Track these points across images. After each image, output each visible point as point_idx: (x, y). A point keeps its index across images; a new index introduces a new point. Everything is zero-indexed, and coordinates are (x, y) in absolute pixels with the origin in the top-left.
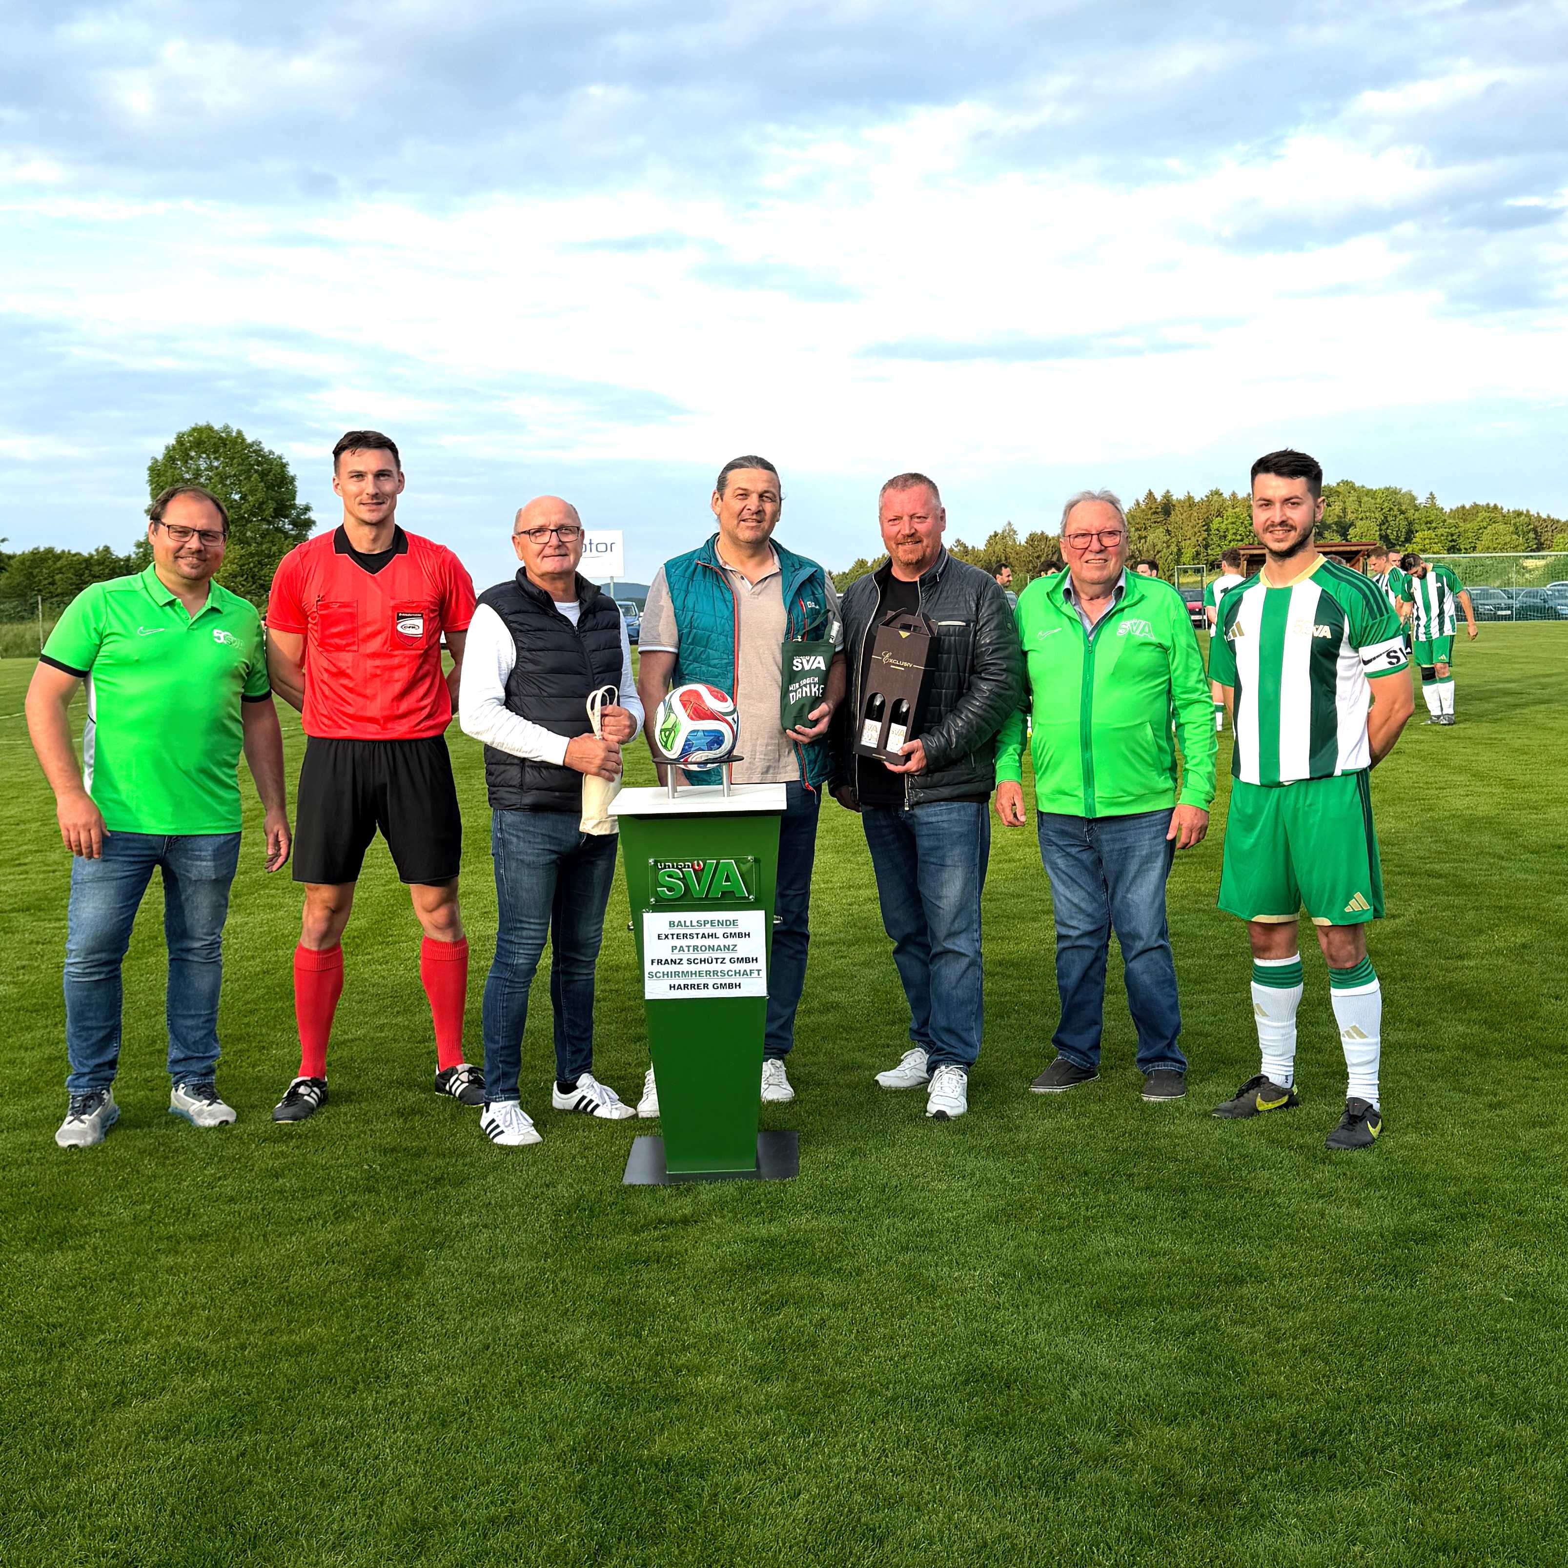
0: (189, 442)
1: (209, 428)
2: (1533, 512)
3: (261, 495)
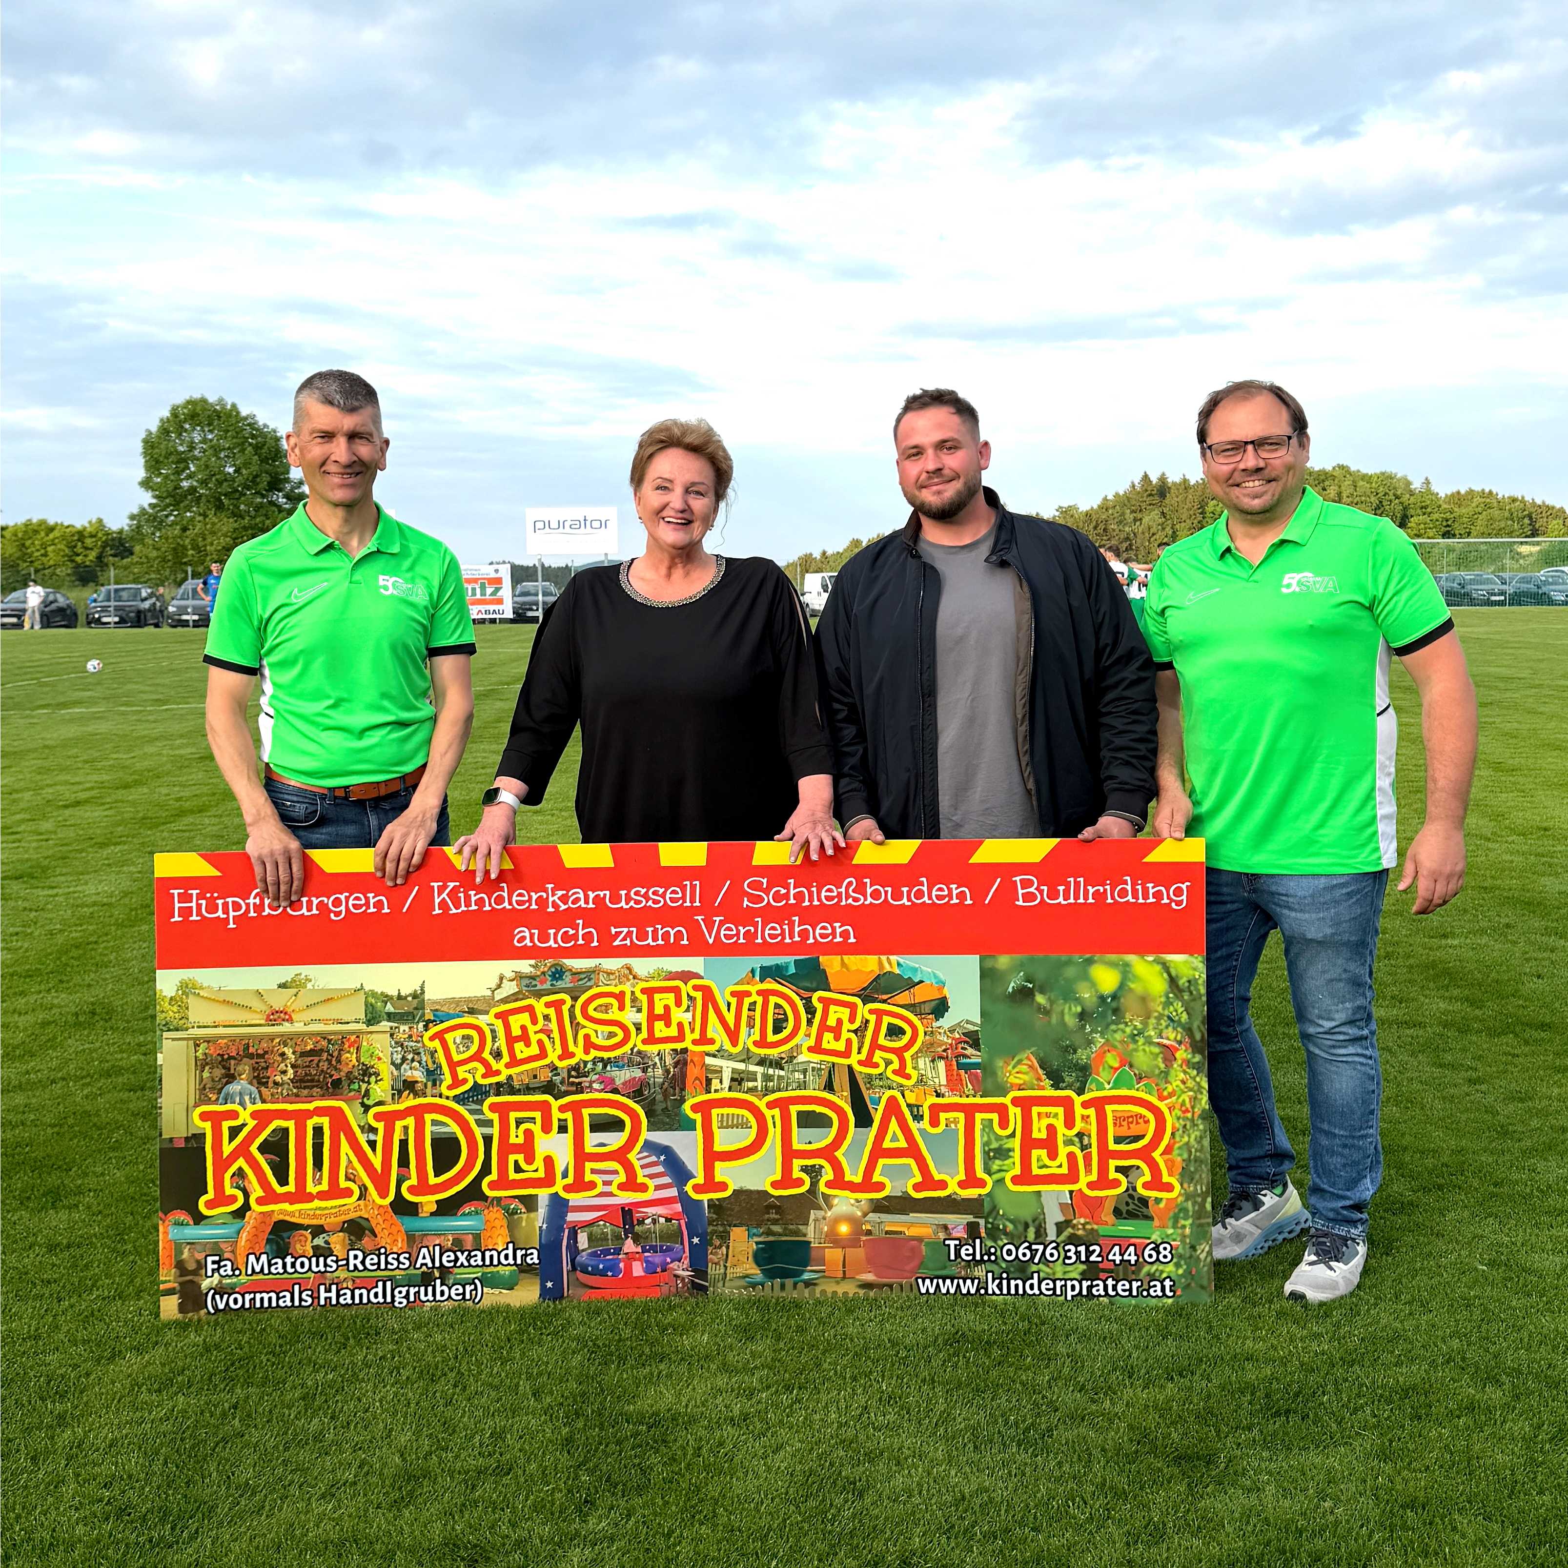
0: (184, 414)
1: (204, 401)
2: (1528, 498)
3: (255, 468)
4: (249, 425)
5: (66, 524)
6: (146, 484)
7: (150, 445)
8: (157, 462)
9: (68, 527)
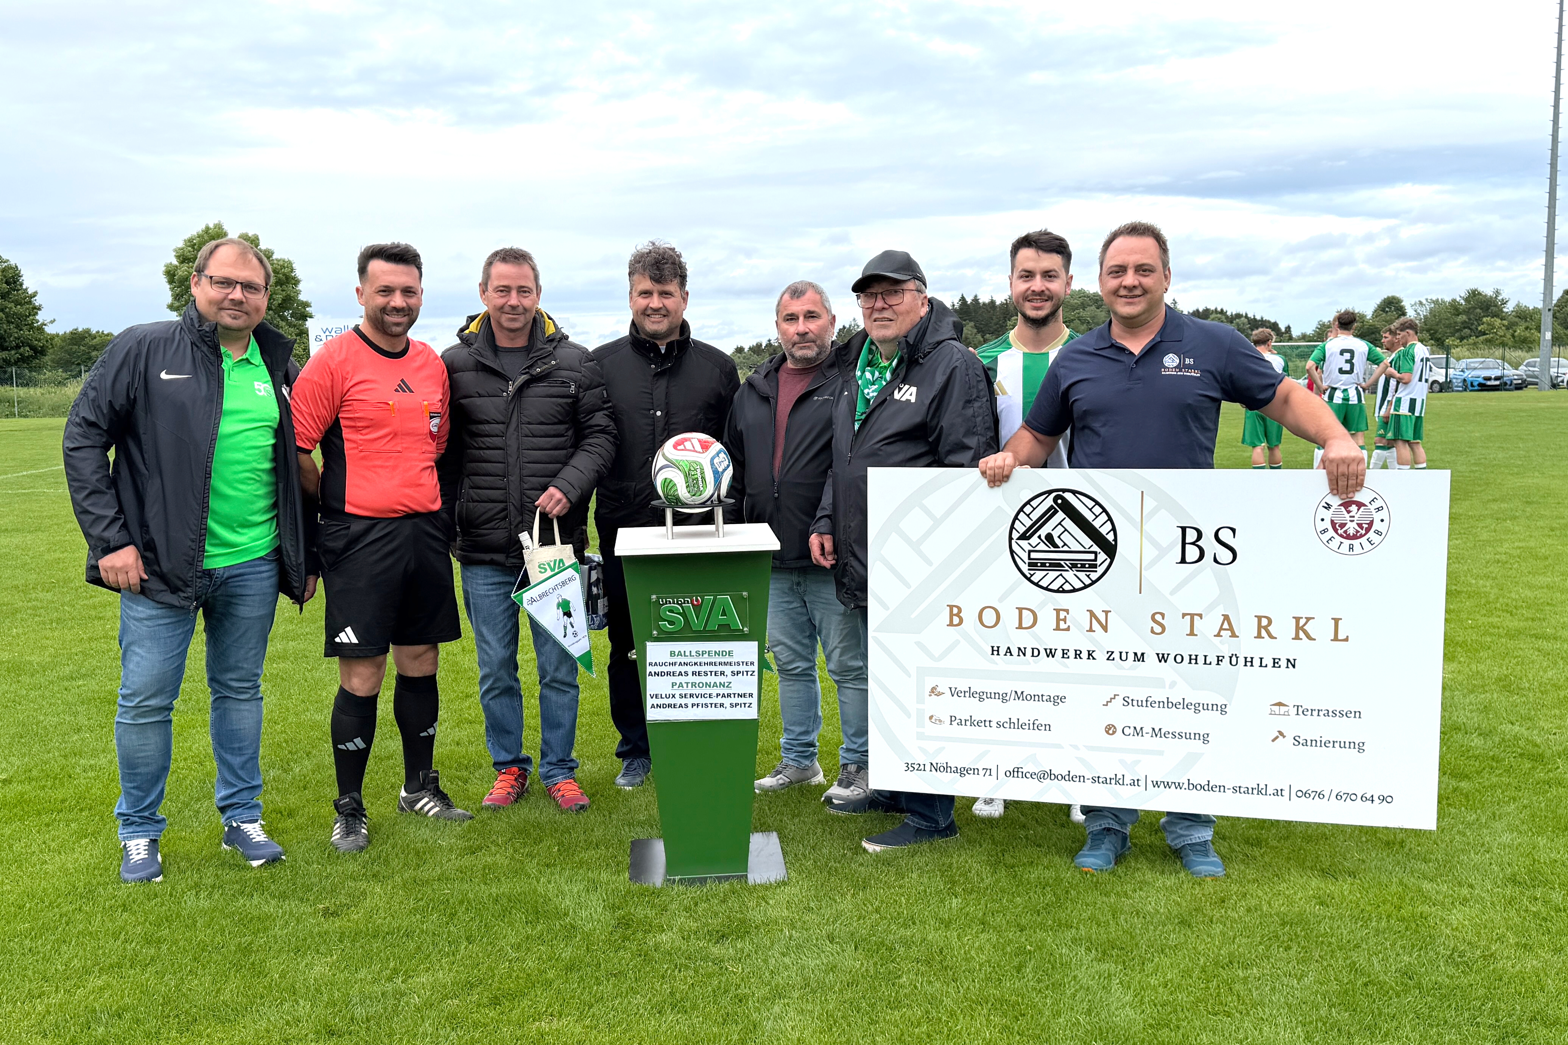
5: (105, 332)
9: (108, 335)
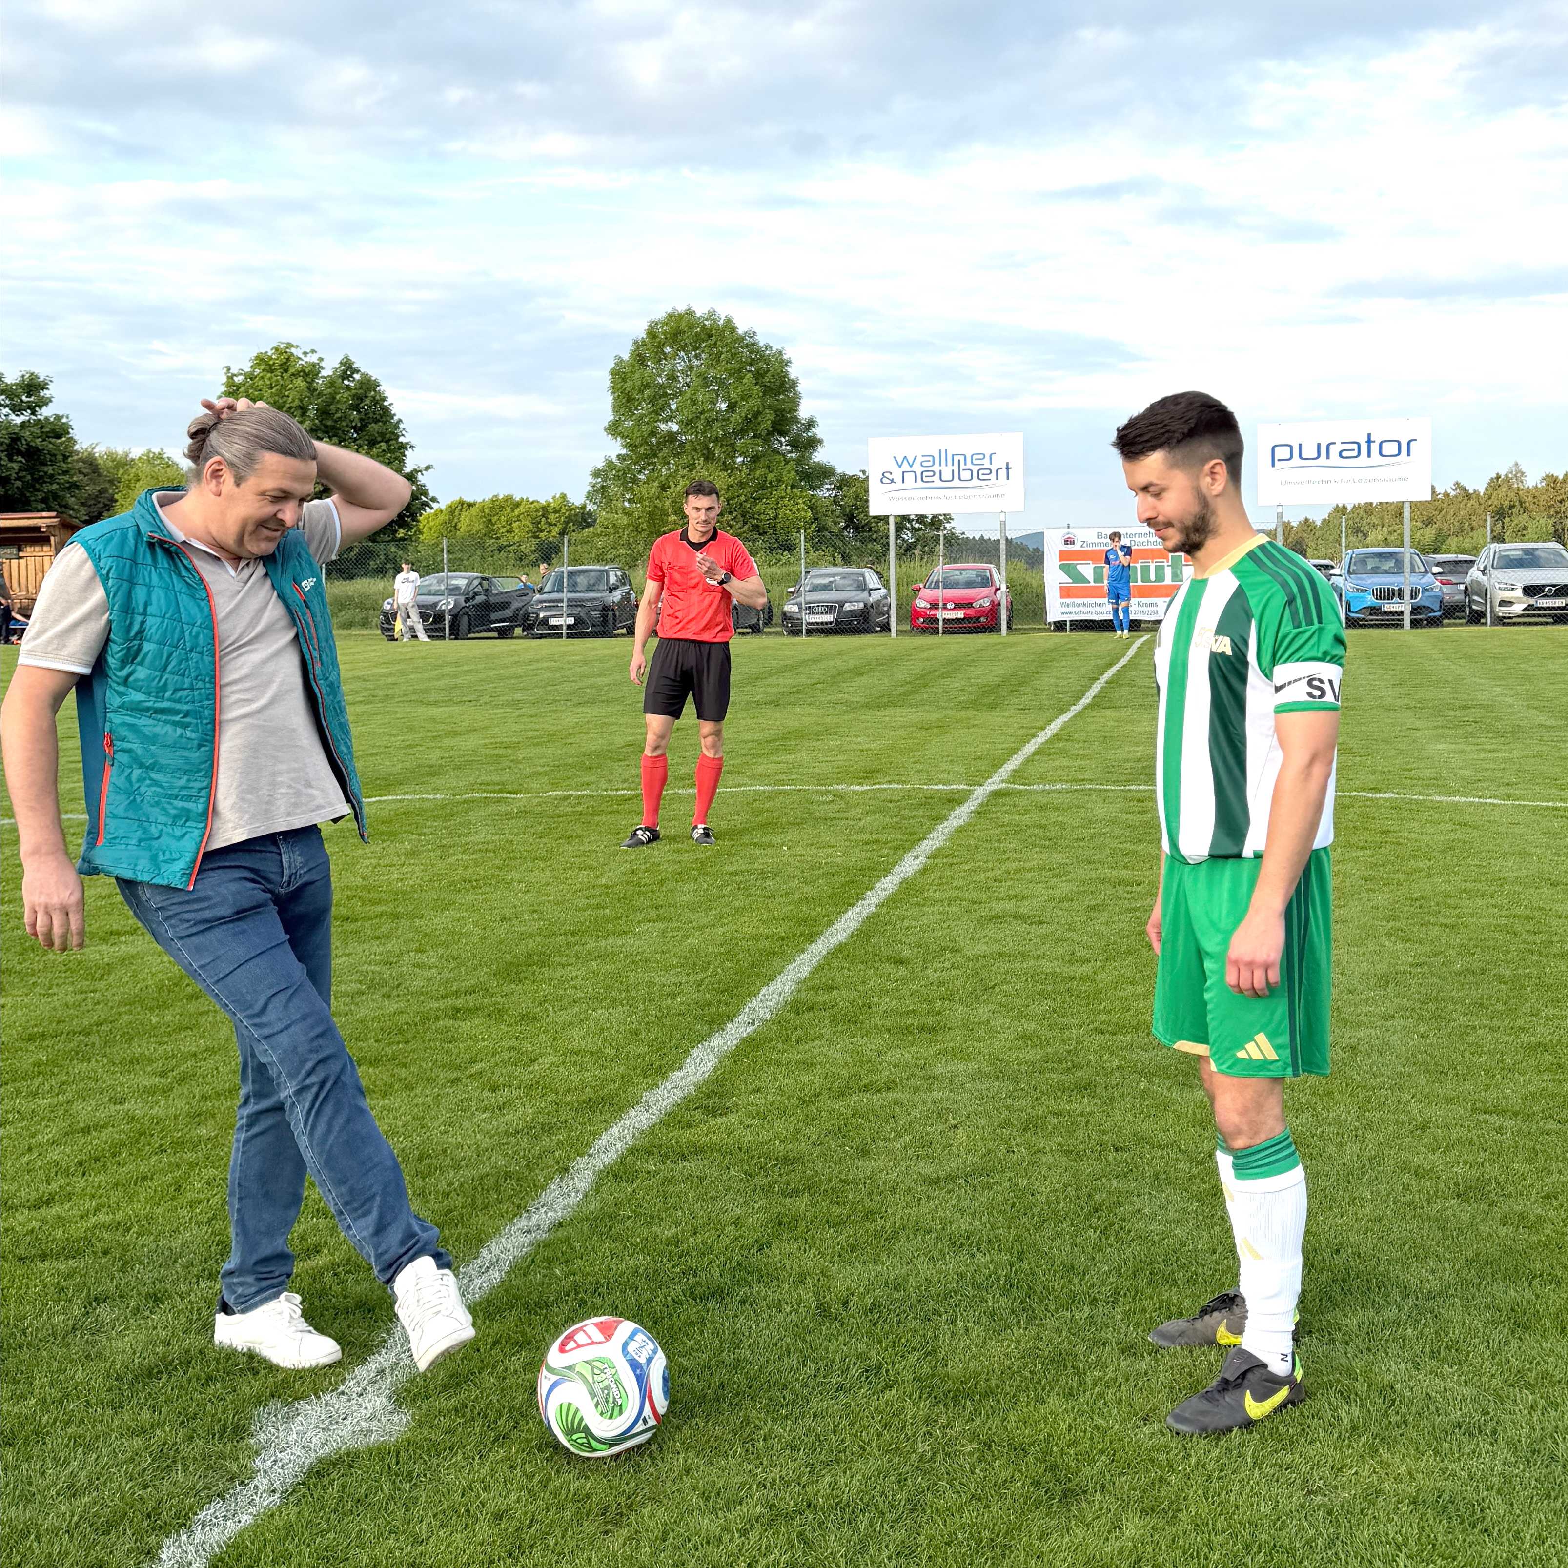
0: (665, 333)
1: (690, 313)
3: (754, 403)
4: (747, 346)
6: (614, 429)
7: (620, 375)
8: (630, 399)
9: (533, 503)
